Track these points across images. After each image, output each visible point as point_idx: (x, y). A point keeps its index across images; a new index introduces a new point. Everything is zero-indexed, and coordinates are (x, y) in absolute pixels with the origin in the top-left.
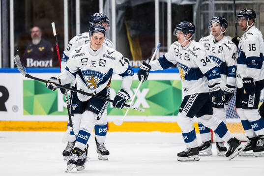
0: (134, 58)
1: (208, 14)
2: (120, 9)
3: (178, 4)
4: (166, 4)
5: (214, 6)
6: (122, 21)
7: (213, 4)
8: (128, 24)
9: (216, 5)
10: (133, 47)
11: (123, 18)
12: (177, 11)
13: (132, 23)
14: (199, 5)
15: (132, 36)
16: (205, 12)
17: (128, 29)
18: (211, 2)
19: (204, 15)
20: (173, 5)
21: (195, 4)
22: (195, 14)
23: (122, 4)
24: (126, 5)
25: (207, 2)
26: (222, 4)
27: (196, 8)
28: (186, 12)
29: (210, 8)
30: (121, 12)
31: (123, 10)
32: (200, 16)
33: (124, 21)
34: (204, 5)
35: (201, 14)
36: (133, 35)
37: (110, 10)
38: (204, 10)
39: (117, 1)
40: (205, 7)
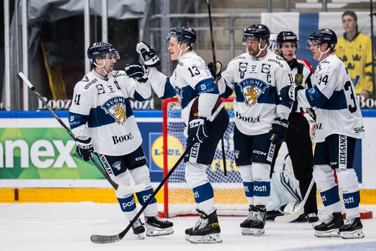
0: (54, 96)
1: (160, 32)
2: (33, 26)
3: (118, 19)
4: (100, 18)
5: (168, 21)
6: (36, 43)
7: (167, 19)
8: (45, 48)
9: (171, 19)
10: (53, 81)
11: (39, 38)
12: (116, 29)
13: (51, 45)
14: (147, 19)
15: (51, 64)
16: (156, 29)
17: (45, 54)
18: (165, 15)
19: (155, 33)
20: (110, 20)
21: (141, 19)
22: (141, 32)
23: (37, 18)
24: (43, 20)
25: (159, 15)
26: (180, 18)
27: (142, 23)
28: (129, 30)
29: (162, 25)
30: (35, 31)
31: (38, 27)
32: (149, 35)
33: (39, 43)
34: (154, 20)
35: (150, 32)
36: (53, 63)
37: (20, 27)
38: (154, 27)
39: (30, 14)
40: (156, 23)
